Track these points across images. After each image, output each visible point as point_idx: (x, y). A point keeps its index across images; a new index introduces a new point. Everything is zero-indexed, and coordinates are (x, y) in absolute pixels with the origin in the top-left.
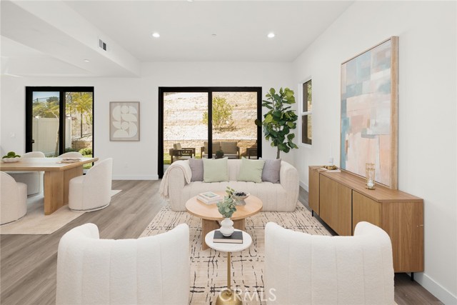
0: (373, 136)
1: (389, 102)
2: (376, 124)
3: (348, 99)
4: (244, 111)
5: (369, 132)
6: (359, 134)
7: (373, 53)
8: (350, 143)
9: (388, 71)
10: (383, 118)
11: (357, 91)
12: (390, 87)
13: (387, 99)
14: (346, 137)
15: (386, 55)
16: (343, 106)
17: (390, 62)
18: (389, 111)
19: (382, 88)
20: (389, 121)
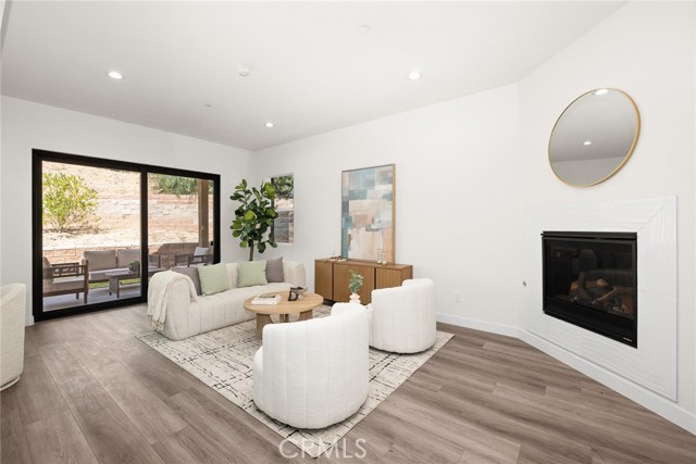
0: (377, 230)
1: (390, 207)
2: (380, 222)
3: (350, 202)
4: (114, 201)
5: (373, 227)
6: (363, 229)
7: (377, 170)
8: (354, 236)
9: (390, 186)
10: (386, 217)
11: (361, 195)
12: (391, 197)
13: (389, 205)
14: (350, 232)
15: (389, 174)
16: (345, 207)
17: (392, 181)
18: (391, 213)
19: (385, 197)
20: (390, 219)
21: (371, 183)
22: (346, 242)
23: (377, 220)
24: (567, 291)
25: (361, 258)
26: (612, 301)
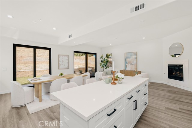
3: (127, 59)
5: (132, 64)
6: (130, 64)
9: (136, 56)
10: (135, 62)
11: (129, 58)
12: (136, 58)
13: (136, 60)
14: (127, 65)
15: (136, 54)
16: (125, 60)
17: (136, 55)
18: (136, 61)
19: (135, 58)
20: (136, 62)
21: (132, 55)
22: (126, 67)
23: (133, 62)
24: (172, 74)
25: (129, 70)
26: (180, 75)
